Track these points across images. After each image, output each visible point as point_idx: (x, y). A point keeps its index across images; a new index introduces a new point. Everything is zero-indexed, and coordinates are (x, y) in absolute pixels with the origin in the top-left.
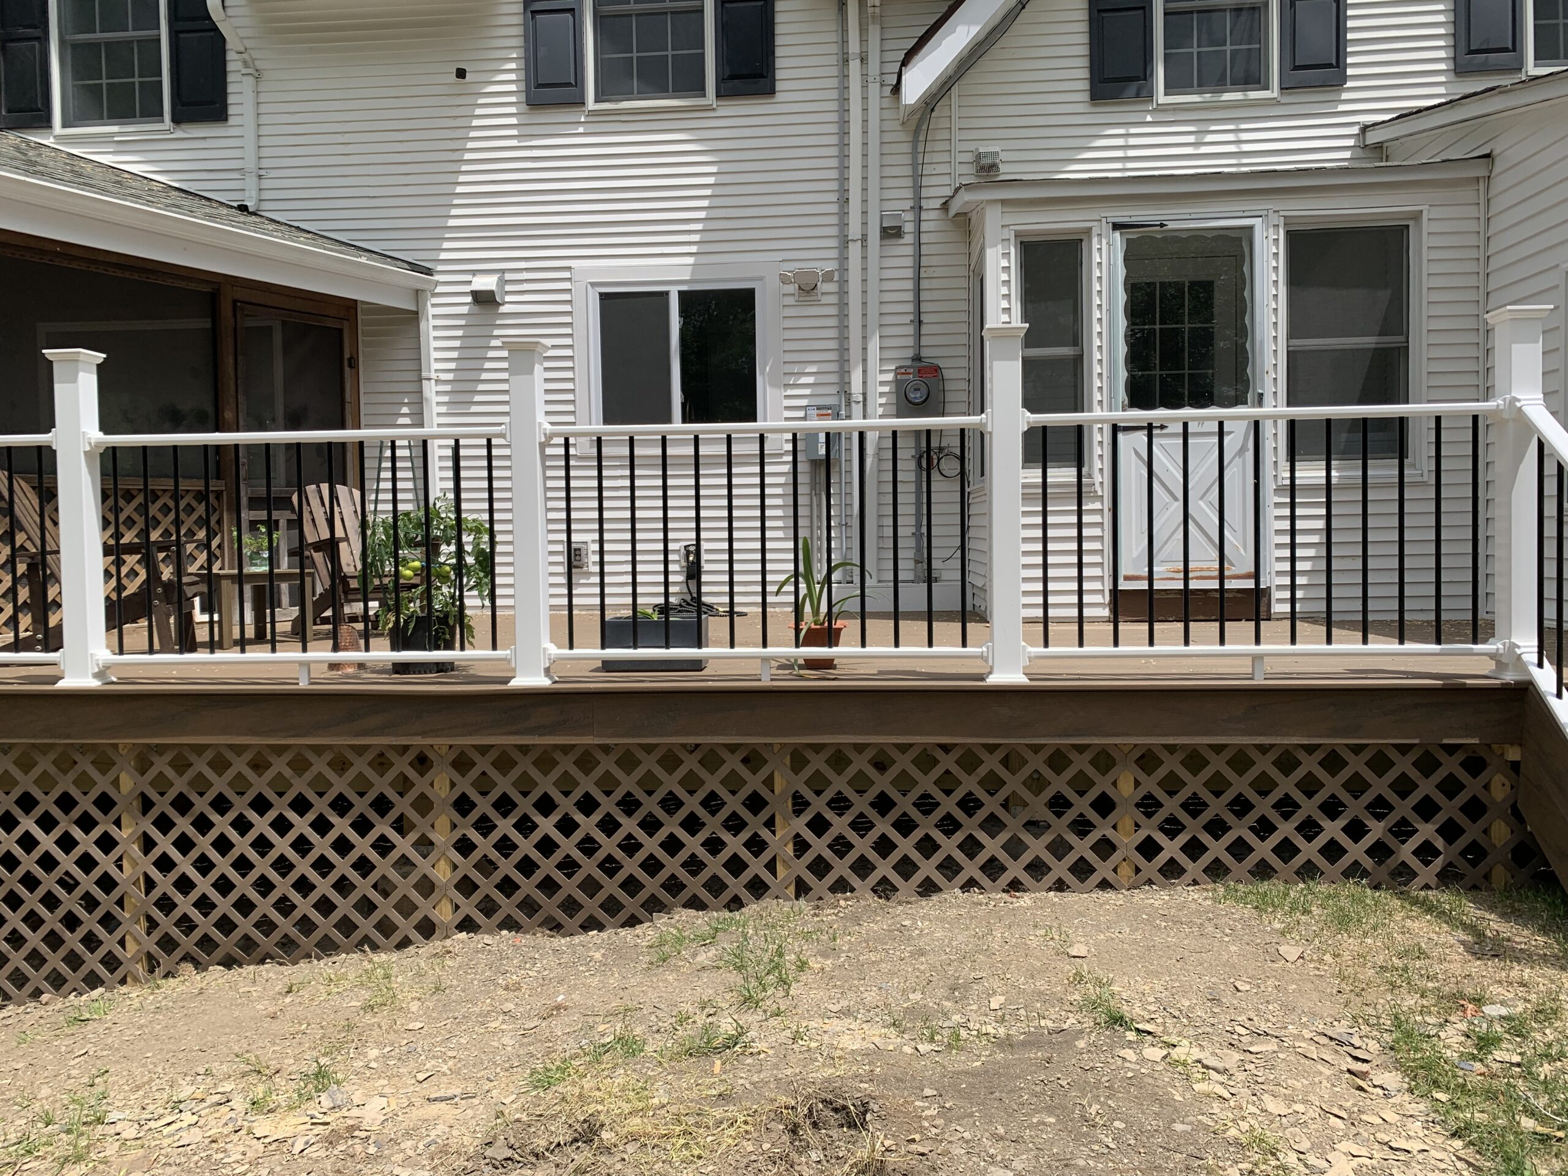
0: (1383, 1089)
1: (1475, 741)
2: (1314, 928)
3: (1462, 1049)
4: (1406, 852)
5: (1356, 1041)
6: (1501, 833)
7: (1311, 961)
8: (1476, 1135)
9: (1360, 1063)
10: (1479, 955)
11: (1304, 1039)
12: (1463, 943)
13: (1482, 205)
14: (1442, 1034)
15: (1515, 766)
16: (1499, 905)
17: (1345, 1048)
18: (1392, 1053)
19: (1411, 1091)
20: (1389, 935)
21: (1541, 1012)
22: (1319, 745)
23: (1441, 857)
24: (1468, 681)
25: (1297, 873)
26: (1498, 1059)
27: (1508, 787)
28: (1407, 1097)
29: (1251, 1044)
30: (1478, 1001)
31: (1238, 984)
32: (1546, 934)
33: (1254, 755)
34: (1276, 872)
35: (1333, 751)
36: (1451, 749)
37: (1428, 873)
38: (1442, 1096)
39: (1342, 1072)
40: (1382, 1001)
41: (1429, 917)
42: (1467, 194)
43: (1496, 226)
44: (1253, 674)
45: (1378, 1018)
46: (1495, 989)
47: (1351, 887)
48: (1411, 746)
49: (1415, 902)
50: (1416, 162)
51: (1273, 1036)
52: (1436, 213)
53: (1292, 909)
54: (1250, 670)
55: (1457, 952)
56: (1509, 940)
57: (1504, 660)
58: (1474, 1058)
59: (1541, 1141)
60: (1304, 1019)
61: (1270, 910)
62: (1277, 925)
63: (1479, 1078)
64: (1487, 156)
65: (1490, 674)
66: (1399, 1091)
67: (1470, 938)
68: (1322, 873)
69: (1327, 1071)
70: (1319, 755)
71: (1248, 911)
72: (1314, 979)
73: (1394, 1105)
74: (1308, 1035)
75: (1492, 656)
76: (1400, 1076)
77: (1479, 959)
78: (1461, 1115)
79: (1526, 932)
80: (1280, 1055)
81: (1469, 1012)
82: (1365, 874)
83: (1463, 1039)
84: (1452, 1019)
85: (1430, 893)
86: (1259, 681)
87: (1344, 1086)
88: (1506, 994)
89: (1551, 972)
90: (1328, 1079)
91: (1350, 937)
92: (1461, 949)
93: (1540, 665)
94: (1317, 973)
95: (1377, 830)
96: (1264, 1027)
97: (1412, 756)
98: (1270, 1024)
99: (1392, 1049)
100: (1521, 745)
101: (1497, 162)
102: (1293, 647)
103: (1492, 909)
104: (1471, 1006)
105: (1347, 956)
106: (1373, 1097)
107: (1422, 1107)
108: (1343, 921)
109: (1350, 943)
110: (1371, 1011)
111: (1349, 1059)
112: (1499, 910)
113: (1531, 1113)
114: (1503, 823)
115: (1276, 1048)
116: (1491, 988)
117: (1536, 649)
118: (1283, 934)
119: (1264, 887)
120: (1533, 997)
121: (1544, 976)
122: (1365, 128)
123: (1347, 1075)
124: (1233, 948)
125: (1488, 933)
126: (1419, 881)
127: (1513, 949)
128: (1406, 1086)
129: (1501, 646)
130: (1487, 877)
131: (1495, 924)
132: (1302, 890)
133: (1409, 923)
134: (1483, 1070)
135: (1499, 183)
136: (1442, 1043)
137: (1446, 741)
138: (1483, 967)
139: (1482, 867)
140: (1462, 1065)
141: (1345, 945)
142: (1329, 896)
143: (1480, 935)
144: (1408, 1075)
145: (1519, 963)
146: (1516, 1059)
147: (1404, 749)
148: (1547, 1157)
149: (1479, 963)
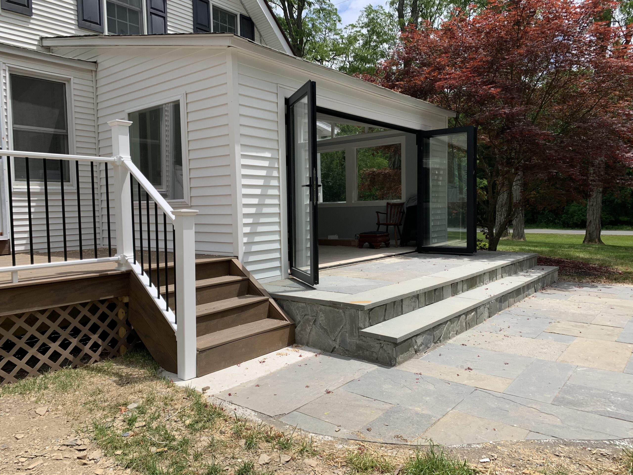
0: (94, 459)
1: (112, 297)
2: (51, 395)
3: (123, 428)
4: (87, 349)
5: (79, 442)
6: (123, 332)
7: (53, 411)
8: (135, 464)
9: (82, 452)
10: (121, 385)
11: (55, 451)
12: (115, 381)
13: (94, 82)
14: (115, 425)
15: (127, 304)
16: (124, 361)
17: (74, 447)
18: (95, 441)
19: (106, 455)
20: (85, 388)
21: (148, 401)
22: (47, 309)
23: (101, 347)
24: (109, 273)
25: (39, 371)
26: (137, 426)
27: (124, 314)
28: (104, 459)
29: (29, 465)
30: (126, 404)
31: (18, 436)
32: (144, 368)
33: (14, 319)
34: (28, 373)
35: (54, 311)
36: (103, 302)
37: (96, 356)
38: (119, 452)
39: (75, 460)
40: (87, 419)
41: (99, 374)
42: (88, 76)
43: (100, 91)
44: (12, 280)
45: (87, 427)
46: (131, 397)
47: (65, 371)
48: (87, 303)
49: (93, 369)
50: (67, 57)
51: (40, 456)
52: (77, 81)
53: (39, 389)
54: (10, 278)
55: (113, 386)
56: (131, 375)
57: (121, 262)
58: (128, 430)
59: (159, 455)
60: (53, 441)
61: (28, 392)
62: (33, 399)
63: (131, 438)
64: (95, 62)
65: (116, 269)
66: (101, 458)
67: (117, 379)
68: (51, 368)
69: (68, 462)
70: (47, 314)
71: (17, 397)
72: (55, 419)
73: (100, 465)
74: (56, 448)
75: (117, 261)
76: (100, 451)
77: (122, 386)
78: (128, 458)
79: (136, 370)
80: (45, 464)
81: (123, 411)
82: (70, 363)
83: (122, 423)
84: (117, 416)
85: (98, 363)
86: (16, 283)
87: (77, 466)
88: (135, 397)
89: (148, 383)
90: (69, 466)
91: (68, 394)
92: (115, 384)
93: (135, 263)
94: (56, 416)
95: (74, 342)
96: (34, 453)
97: (88, 307)
98: (37, 451)
99: (95, 439)
100: (129, 296)
101: (99, 65)
102: (32, 265)
103: (122, 364)
104: (123, 408)
105: (68, 403)
106: (90, 466)
107: (111, 461)
108: (64, 387)
109: (69, 397)
110: (82, 425)
111: (77, 452)
112: (125, 363)
113: (153, 444)
114: (123, 328)
115: (42, 462)
116: (129, 397)
117: (133, 257)
118: (36, 402)
119: (23, 382)
120: (145, 396)
121: (146, 386)
122: (42, 38)
123: (78, 460)
124: (12, 418)
125: (123, 375)
126: (92, 360)
127: (134, 378)
128: (103, 454)
129: (120, 257)
130: (118, 351)
131: (125, 370)
132: (42, 378)
133: (92, 380)
134: (133, 433)
135: (101, 74)
136: (115, 429)
137: (101, 299)
138: (124, 389)
139: (116, 348)
140: (125, 435)
141: (67, 398)
142: (56, 378)
143: (120, 376)
144: (103, 449)
145: (137, 383)
146: (144, 423)
147: (84, 305)
148: (163, 461)
149: (122, 388)
